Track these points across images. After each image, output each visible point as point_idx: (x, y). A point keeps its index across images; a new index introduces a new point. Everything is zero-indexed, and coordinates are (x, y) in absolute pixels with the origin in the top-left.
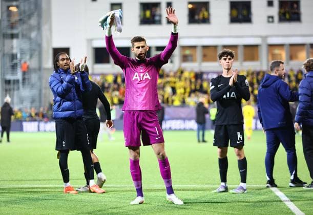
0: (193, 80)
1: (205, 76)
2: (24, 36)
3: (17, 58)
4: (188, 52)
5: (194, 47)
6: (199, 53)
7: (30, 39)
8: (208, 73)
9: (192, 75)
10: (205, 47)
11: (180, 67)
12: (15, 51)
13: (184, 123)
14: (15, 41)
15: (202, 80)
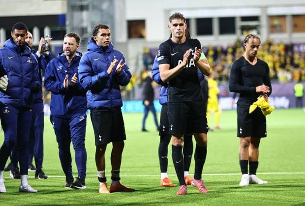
0: (283, 53)
1: (296, 49)
2: (94, 7)
3: (86, 32)
4: (276, 22)
5: (283, 17)
6: (288, 23)
7: (101, 10)
8: (299, 45)
9: (282, 47)
10: (295, 16)
11: (268, 38)
12: (85, 24)
13: (274, 100)
14: (85, 14)
15: (293, 53)
